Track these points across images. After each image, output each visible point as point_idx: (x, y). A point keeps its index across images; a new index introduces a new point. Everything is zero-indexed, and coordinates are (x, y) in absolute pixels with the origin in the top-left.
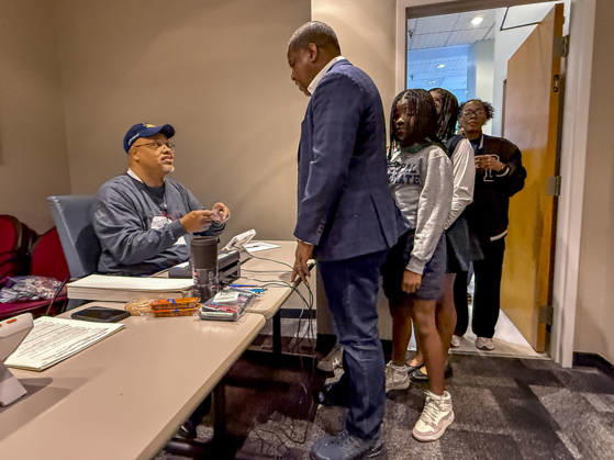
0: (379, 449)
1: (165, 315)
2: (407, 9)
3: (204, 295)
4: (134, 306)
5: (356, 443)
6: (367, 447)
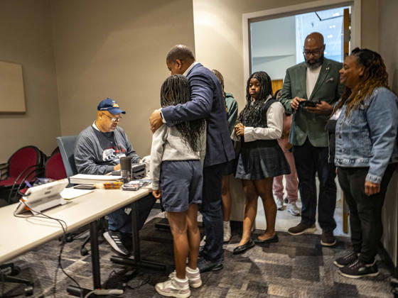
0: (219, 267)
1: (109, 188)
2: (249, 20)
3: (126, 181)
4: (97, 185)
5: (207, 263)
6: (212, 265)
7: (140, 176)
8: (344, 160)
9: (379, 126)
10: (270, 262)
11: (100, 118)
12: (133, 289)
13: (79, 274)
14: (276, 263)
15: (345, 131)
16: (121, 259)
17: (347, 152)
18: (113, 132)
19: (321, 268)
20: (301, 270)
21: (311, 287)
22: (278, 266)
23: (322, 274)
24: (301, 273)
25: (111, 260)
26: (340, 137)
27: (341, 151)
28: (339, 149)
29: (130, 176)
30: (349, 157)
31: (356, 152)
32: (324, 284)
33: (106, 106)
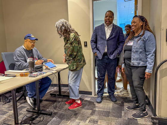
1: (23, 76)
4: (17, 75)
7: (40, 71)
8: (135, 63)
9: (151, 48)
10: (100, 110)
11: (26, 43)
12: (35, 124)
13: (10, 118)
14: (103, 110)
15: (137, 50)
16: (31, 110)
17: (137, 59)
18: (32, 49)
19: (123, 112)
20: (114, 113)
21: (118, 121)
22: (104, 111)
23: (123, 114)
24: (113, 114)
25: (27, 110)
26: (134, 53)
27: (134, 59)
28: (133, 58)
29: (34, 70)
30: (137, 62)
31: (140, 59)
32: (123, 119)
33: (28, 37)
